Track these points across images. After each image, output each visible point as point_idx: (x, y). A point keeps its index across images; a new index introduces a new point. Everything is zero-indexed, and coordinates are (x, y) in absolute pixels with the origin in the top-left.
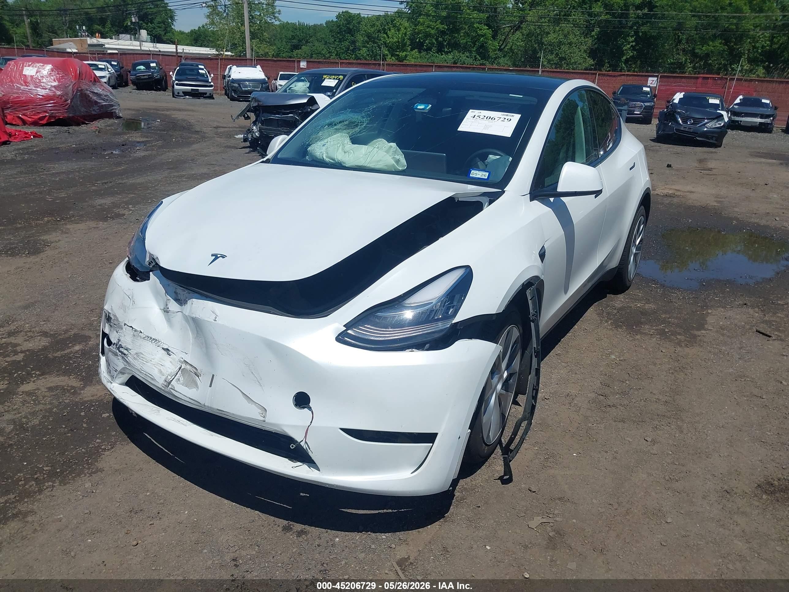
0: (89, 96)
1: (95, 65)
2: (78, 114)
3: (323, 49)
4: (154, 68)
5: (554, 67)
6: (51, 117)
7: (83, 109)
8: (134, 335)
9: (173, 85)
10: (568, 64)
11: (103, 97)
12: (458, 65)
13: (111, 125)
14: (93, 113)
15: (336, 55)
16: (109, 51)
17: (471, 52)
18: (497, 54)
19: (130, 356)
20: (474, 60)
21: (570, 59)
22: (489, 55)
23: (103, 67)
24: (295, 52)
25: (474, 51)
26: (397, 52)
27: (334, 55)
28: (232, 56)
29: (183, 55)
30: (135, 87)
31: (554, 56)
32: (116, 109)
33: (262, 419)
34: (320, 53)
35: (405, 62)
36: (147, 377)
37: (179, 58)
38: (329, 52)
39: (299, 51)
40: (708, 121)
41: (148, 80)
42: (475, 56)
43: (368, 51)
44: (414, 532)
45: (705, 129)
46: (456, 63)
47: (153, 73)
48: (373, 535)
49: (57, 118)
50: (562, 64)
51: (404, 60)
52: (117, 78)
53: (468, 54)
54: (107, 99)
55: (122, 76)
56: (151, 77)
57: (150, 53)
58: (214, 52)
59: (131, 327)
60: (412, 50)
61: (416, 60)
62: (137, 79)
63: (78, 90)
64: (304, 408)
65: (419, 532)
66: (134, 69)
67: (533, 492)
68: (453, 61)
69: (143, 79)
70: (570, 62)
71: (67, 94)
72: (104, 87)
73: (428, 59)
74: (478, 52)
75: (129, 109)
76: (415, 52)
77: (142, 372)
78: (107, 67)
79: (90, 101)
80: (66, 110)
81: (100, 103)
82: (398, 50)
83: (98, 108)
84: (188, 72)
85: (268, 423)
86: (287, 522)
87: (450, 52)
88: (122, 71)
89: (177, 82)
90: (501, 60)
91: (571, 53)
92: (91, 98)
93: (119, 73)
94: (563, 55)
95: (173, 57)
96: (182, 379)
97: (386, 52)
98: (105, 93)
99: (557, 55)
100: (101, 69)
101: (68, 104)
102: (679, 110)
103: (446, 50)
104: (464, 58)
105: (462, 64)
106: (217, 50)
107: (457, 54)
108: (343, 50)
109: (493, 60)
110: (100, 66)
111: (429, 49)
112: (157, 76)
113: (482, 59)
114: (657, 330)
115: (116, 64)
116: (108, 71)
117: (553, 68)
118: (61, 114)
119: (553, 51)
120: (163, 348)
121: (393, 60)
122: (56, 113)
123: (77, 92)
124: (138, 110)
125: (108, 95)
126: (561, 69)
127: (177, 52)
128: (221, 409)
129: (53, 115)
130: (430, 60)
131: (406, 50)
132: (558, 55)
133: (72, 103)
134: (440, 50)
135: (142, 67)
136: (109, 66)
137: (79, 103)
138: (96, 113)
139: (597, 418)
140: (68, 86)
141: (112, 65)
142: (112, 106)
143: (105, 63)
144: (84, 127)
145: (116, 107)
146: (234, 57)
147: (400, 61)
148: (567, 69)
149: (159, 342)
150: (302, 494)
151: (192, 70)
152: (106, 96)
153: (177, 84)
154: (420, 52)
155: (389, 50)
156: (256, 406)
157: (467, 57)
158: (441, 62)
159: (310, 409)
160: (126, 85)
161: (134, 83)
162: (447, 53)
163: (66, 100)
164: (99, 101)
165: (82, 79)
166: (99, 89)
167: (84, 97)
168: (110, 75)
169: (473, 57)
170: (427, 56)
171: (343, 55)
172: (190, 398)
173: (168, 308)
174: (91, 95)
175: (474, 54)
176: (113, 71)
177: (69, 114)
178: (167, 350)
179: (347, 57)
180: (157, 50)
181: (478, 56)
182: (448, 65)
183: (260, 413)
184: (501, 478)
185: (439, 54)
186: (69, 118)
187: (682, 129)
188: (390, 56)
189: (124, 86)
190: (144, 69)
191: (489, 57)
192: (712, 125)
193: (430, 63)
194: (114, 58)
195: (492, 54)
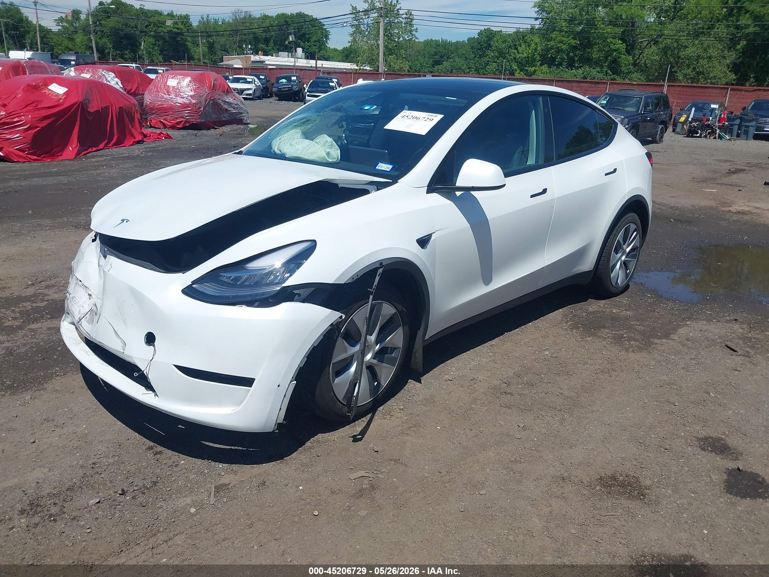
0: (220, 105)
1: (245, 79)
2: (209, 119)
3: (463, 65)
4: (294, 81)
5: (690, 81)
6: (186, 122)
7: (214, 116)
9: (305, 96)
10: (705, 79)
11: (234, 105)
12: (588, 80)
13: (236, 130)
14: (224, 119)
15: (475, 70)
16: (269, 67)
17: (602, 67)
18: (629, 69)
19: (69, 299)
20: (604, 75)
21: (709, 73)
22: (621, 70)
23: (251, 80)
24: (436, 68)
25: (606, 66)
26: (526, 67)
27: (474, 70)
28: (370, 71)
29: (322, 70)
30: (277, 98)
31: (690, 70)
32: (244, 116)
33: (122, 351)
34: (460, 69)
35: (534, 77)
36: (72, 315)
37: (318, 72)
38: (469, 68)
39: (440, 67)
41: (288, 92)
42: (606, 71)
43: (498, 66)
44: (248, 466)
46: (586, 78)
47: (292, 86)
48: (213, 463)
49: (191, 123)
50: (699, 78)
51: (533, 75)
52: (262, 90)
53: (598, 69)
54: (237, 108)
55: (268, 88)
56: (290, 89)
57: (294, 68)
58: (354, 67)
59: (76, 276)
60: (541, 65)
61: (544, 75)
62: (280, 91)
63: (210, 98)
64: (151, 345)
65: (252, 467)
66: (277, 82)
67: (376, 452)
68: (582, 76)
69: (283, 91)
70: (708, 76)
71: (201, 102)
72: (236, 97)
73: (557, 74)
74: (609, 67)
75: (259, 117)
76: (545, 68)
77: (71, 311)
78: (254, 80)
79: (221, 109)
80: (199, 116)
81: (229, 111)
82: (527, 65)
83: (228, 115)
84: (320, 85)
85: (126, 355)
86: (154, 444)
87: (581, 67)
88: (268, 84)
89: (308, 93)
90: (634, 76)
91: (710, 67)
92: (222, 106)
93: (265, 86)
94: (701, 70)
95: (313, 72)
96: (88, 317)
97: (515, 67)
98: (236, 102)
99: (694, 69)
100: (249, 83)
101: (201, 111)
103: (577, 65)
104: (594, 72)
105: (592, 79)
106: (357, 66)
107: (588, 69)
108: (482, 65)
109: (625, 75)
110: (248, 80)
111: (560, 64)
112: (296, 88)
113: (613, 74)
114: (616, 334)
115: (263, 77)
116: (255, 84)
117: (688, 83)
118: (196, 120)
119: (690, 65)
121: (521, 75)
122: (190, 119)
123: (209, 101)
124: (268, 118)
125: (238, 104)
126: (698, 83)
127: (316, 67)
129: (188, 120)
130: (559, 76)
131: (535, 66)
132: (696, 69)
133: (205, 110)
134: (571, 65)
135: (284, 81)
136: (256, 79)
137: (211, 110)
138: (225, 119)
139: (485, 401)
140: (202, 96)
141: (259, 79)
142: (241, 113)
143: (252, 77)
144: (212, 131)
145: (244, 115)
146: (372, 72)
147: (528, 76)
148: (705, 84)
149: (88, 289)
150: (180, 426)
151: (323, 83)
152: (236, 105)
153: (308, 96)
154: (550, 67)
155: (518, 66)
156: (121, 341)
157: (598, 72)
158: (570, 77)
159: (154, 346)
160: (271, 96)
161: (277, 95)
162: (577, 68)
163: (200, 108)
164: (229, 109)
165: (216, 90)
166: (230, 99)
167: (216, 105)
168: (255, 87)
169: (604, 72)
170: (557, 71)
171: (482, 70)
172: (86, 332)
173: (99, 263)
174: (222, 104)
175: (605, 69)
176: (260, 84)
177: (202, 119)
178: (90, 295)
179: (485, 73)
180: (310, 65)
181: (609, 71)
182: (577, 80)
183: (122, 347)
184: (354, 437)
185: (569, 70)
186: (201, 123)
188: (518, 71)
189: (269, 97)
190: (286, 82)
191: (621, 72)
193: (559, 78)
194: (263, 73)
195: (623, 69)
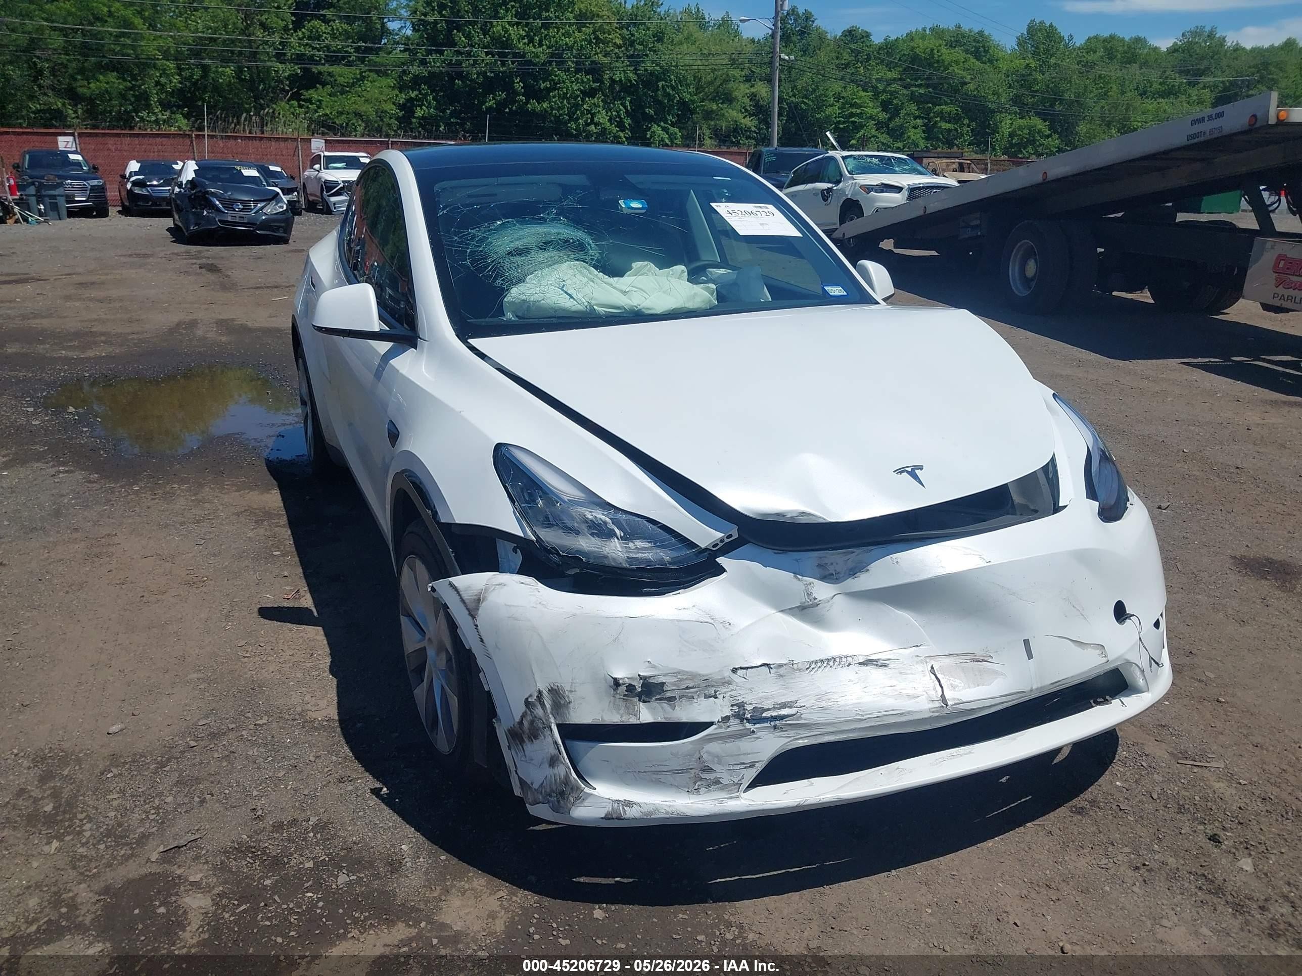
8: (781, 676)
19: (806, 711)
33: (1105, 660)
36: (885, 718)
40: (263, 204)
45: (264, 217)
59: (764, 665)
64: (1126, 620)
77: (866, 717)
85: (1112, 662)
96: (957, 682)
102: (213, 190)
120: (860, 664)
128: (1056, 680)
149: (840, 658)
156: (1092, 648)
159: (1131, 617)
172: (1002, 696)
173: (815, 599)
178: (870, 662)
183: (1100, 655)
187: (230, 219)
192: (271, 209)
